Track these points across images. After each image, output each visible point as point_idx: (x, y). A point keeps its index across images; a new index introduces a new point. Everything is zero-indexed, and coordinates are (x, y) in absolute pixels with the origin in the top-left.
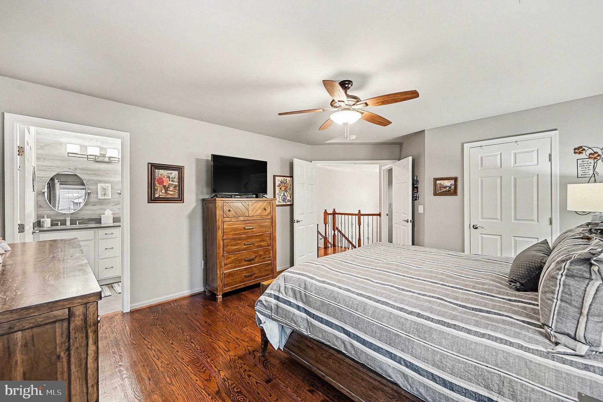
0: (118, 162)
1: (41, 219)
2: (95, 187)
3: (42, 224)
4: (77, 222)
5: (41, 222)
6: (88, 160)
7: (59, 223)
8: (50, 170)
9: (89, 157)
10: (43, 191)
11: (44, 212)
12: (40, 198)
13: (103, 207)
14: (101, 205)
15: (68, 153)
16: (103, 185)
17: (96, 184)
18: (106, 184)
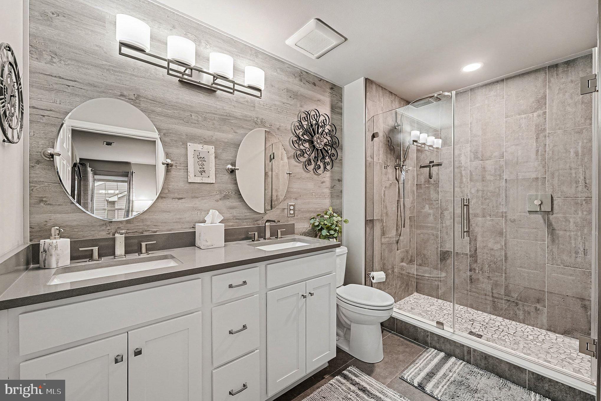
0: (232, 91)
1: (42, 242)
2: (182, 151)
3: (42, 257)
4: (144, 244)
5: (41, 249)
6: (168, 74)
7: (96, 249)
8: (69, 90)
9: (172, 66)
10: (50, 151)
11: (53, 216)
12: (41, 173)
13: (197, 203)
14: (193, 198)
15: (122, 44)
16: (199, 147)
17: (185, 144)
18: (205, 146)
